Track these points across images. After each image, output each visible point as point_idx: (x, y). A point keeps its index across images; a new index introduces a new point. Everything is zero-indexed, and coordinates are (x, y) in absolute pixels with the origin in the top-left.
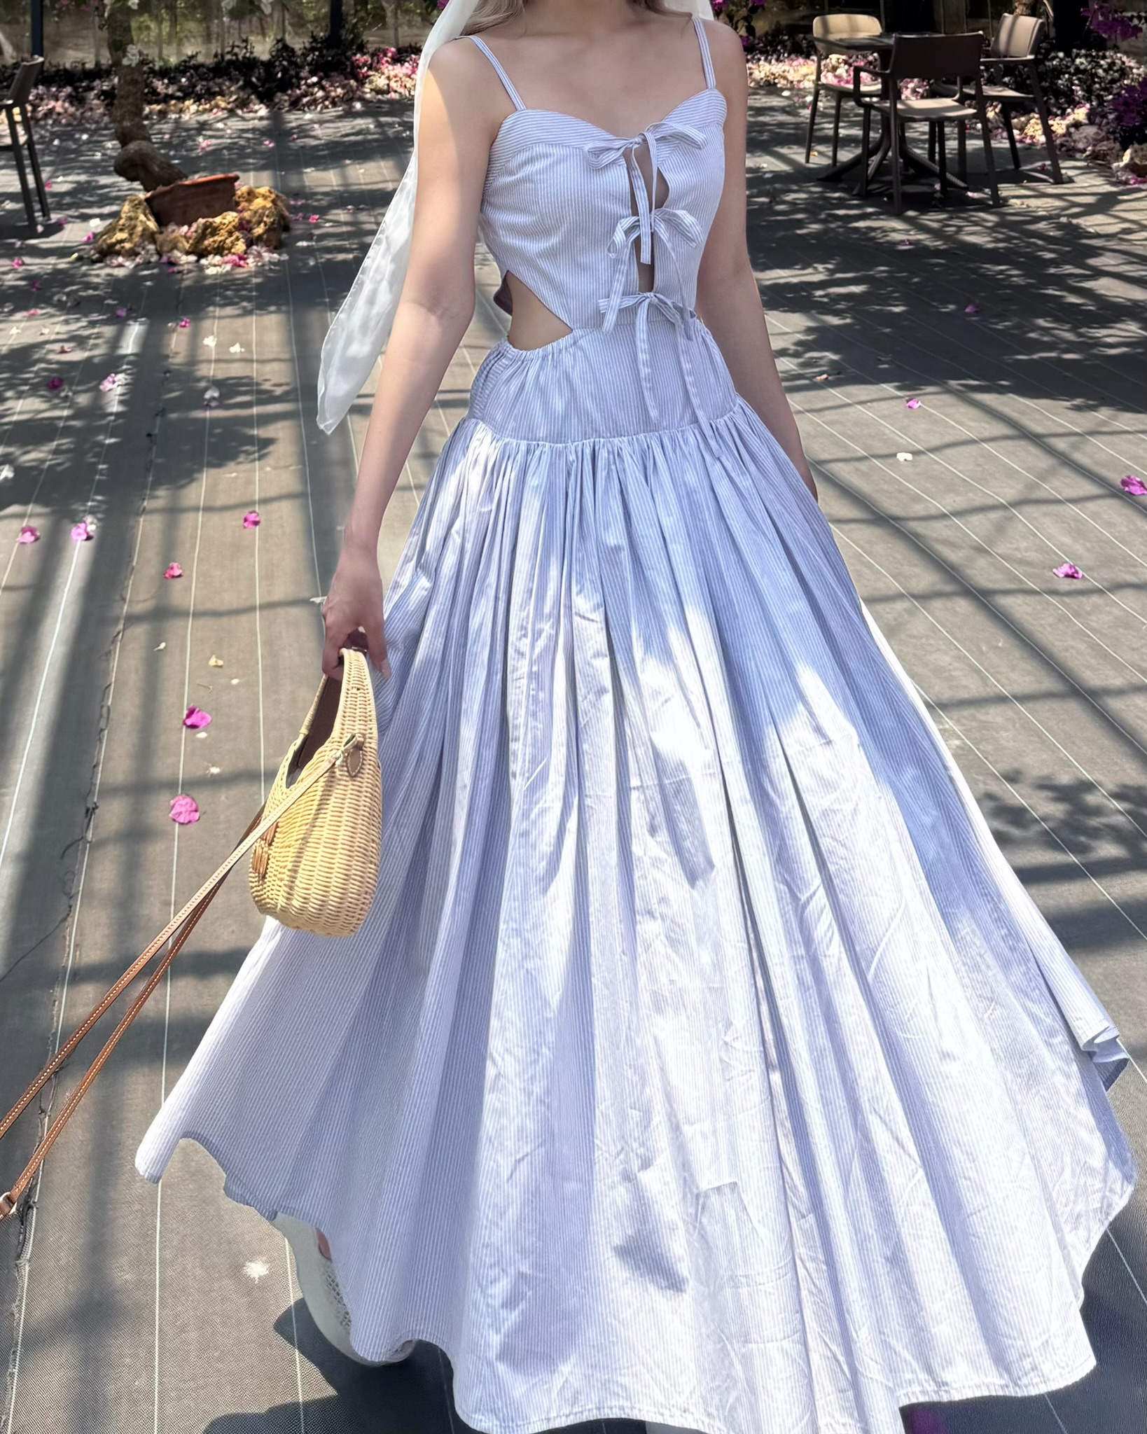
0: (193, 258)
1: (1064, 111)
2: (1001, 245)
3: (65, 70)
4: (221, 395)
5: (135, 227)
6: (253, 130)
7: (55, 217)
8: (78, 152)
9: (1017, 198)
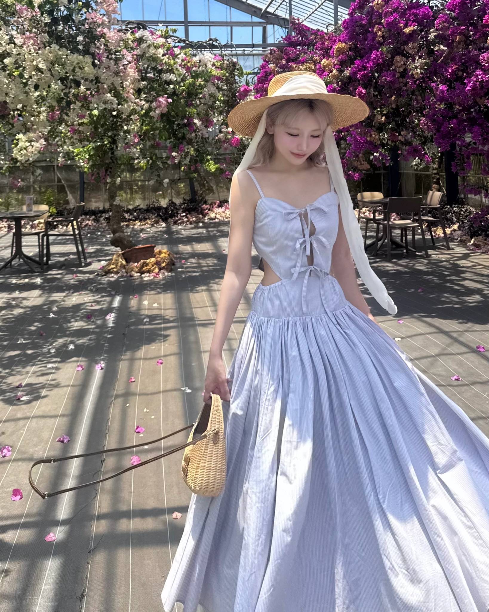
0: (139, 274)
1: (450, 226)
2: (430, 270)
3: (92, 210)
4: (150, 320)
5: (118, 263)
6: (161, 231)
7: (89, 260)
8: (97, 239)
9: (434, 255)
